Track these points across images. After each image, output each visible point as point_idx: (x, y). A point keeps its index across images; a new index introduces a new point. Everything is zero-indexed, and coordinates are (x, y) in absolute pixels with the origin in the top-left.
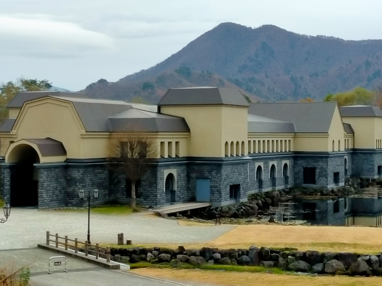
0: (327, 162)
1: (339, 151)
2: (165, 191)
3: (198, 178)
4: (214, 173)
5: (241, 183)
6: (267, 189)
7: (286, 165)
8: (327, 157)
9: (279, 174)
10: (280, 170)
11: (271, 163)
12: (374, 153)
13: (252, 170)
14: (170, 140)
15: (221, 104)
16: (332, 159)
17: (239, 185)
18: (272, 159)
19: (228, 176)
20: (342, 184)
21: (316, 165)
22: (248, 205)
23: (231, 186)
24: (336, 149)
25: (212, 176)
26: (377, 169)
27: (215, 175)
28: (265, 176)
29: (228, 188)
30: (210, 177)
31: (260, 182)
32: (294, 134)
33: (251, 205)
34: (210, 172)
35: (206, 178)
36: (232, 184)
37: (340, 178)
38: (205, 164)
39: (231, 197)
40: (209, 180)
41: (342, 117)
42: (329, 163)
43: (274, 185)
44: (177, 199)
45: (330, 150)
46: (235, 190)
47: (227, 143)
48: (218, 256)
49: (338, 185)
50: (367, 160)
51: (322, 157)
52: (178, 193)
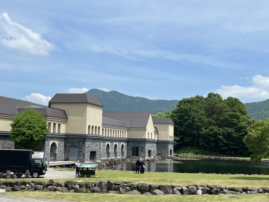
0: (145, 144)
1: (152, 139)
2: (49, 153)
3: (71, 146)
4: (81, 143)
5: (97, 151)
6: (112, 157)
7: (123, 145)
8: (145, 142)
9: (119, 150)
10: (120, 147)
11: (114, 144)
12: (169, 143)
13: (104, 146)
14: (55, 122)
15: (87, 103)
16: (148, 142)
17: (96, 152)
18: (115, 141)
19: (89, 146)
20: (152, 157)
21: (139, 145)
22: (101, 163)
23: (91, 152)
24: (150, 138)
25: (79, 145)
26: (170, 151)
27: (82, 145)
28: (111, 150)
29: (89, 153)
30: (79, 146)
31: (108, 154)
32: (127, 128)
33: (102, 164)
34: (78, 143)
35: (76, 147)
36: (91, 151)
37: (152, 154)
38: (76, 138)
39: (91, 159)
40: (78, 148)
41: (154, 123)
42: (146, 145)
43: (116, 155)
44: (57, 159)
45: (147, 137)
46: (93, 155)
47: (89, 126)
49: (151, 158)
50: (165, 146)
51: (142, 142)
52: (58, 155)
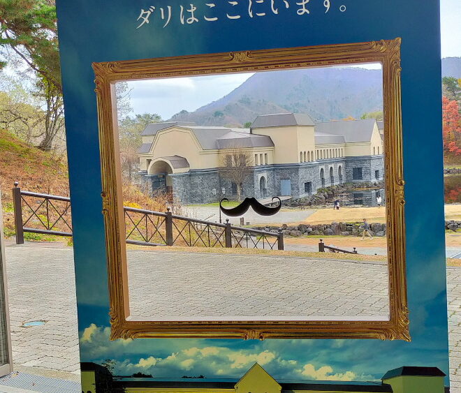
0: (370, 163)
2: (259, 189)
3: (281, 179)
6: (328, 185)
7: (340, 167)
8: (370, 160)
9: (335, 174)
10: (336, 171)
11: (330, 166)
13: (318, 171)
14: (261, 153)
15: (296, 125)
17: (311, 182)
18: (331, 163)
19: (304, 176)
21: (362, 165)
22: (318, 196)
25: (292, 177)
28: (326, 176)
29: (304, 185)
31: (323, 180)
32: (345, 144)
34: (290, 174)
36: (306, 182)
37: (380, 174)
38: (286, 169)
39: (306, 191)
40: (290, 180)
43: (332, 181)
44: (267, 195)
46: (308, 186)
47: (301, 153)
48: (311, 229)
49: (379, 180)
51: (365, 160)
52: (268, 191)
